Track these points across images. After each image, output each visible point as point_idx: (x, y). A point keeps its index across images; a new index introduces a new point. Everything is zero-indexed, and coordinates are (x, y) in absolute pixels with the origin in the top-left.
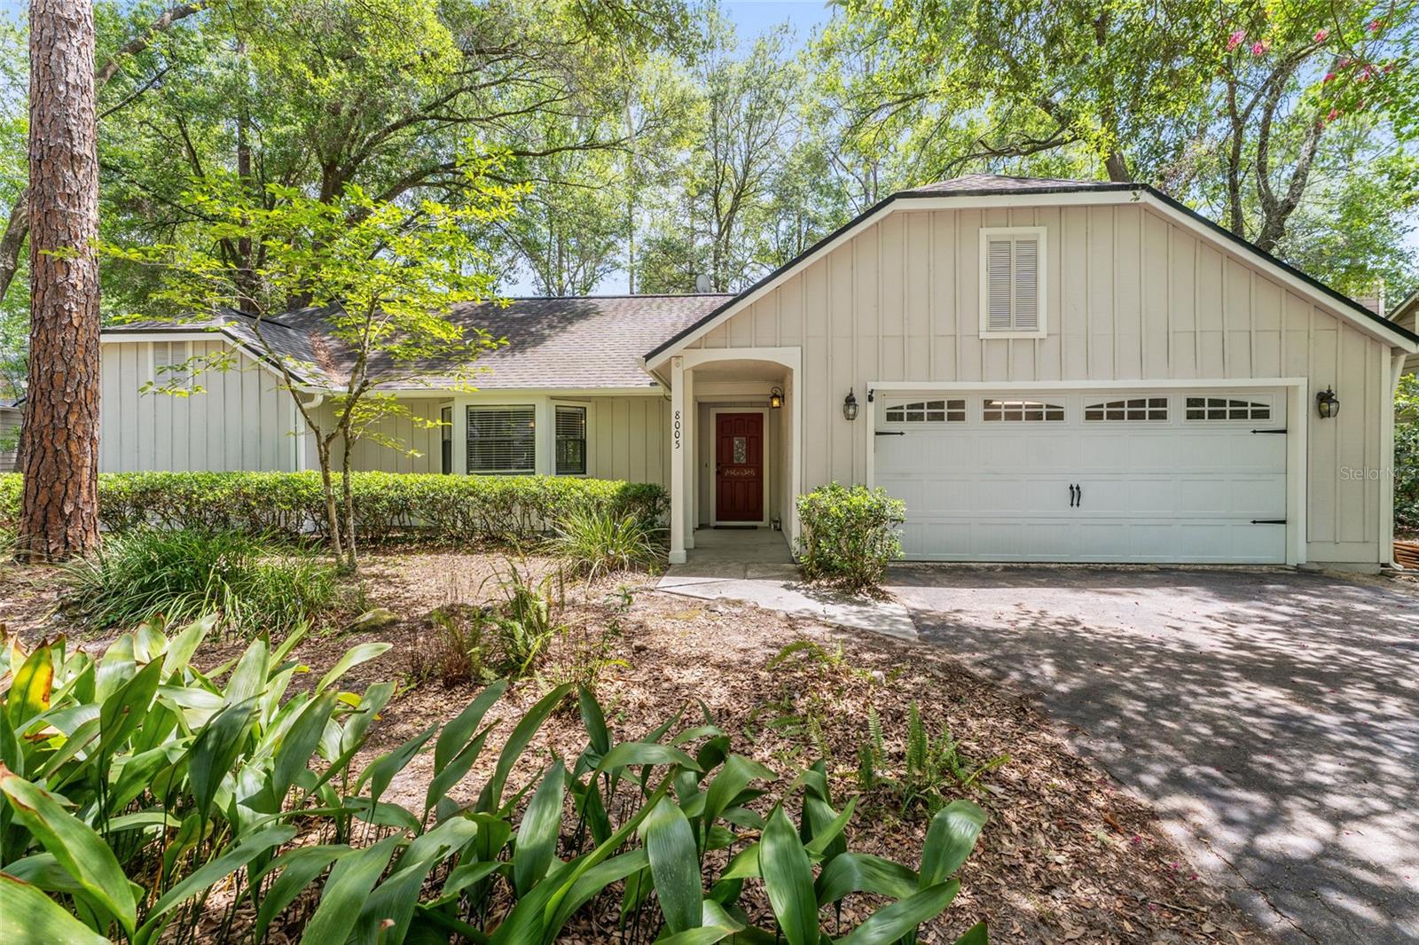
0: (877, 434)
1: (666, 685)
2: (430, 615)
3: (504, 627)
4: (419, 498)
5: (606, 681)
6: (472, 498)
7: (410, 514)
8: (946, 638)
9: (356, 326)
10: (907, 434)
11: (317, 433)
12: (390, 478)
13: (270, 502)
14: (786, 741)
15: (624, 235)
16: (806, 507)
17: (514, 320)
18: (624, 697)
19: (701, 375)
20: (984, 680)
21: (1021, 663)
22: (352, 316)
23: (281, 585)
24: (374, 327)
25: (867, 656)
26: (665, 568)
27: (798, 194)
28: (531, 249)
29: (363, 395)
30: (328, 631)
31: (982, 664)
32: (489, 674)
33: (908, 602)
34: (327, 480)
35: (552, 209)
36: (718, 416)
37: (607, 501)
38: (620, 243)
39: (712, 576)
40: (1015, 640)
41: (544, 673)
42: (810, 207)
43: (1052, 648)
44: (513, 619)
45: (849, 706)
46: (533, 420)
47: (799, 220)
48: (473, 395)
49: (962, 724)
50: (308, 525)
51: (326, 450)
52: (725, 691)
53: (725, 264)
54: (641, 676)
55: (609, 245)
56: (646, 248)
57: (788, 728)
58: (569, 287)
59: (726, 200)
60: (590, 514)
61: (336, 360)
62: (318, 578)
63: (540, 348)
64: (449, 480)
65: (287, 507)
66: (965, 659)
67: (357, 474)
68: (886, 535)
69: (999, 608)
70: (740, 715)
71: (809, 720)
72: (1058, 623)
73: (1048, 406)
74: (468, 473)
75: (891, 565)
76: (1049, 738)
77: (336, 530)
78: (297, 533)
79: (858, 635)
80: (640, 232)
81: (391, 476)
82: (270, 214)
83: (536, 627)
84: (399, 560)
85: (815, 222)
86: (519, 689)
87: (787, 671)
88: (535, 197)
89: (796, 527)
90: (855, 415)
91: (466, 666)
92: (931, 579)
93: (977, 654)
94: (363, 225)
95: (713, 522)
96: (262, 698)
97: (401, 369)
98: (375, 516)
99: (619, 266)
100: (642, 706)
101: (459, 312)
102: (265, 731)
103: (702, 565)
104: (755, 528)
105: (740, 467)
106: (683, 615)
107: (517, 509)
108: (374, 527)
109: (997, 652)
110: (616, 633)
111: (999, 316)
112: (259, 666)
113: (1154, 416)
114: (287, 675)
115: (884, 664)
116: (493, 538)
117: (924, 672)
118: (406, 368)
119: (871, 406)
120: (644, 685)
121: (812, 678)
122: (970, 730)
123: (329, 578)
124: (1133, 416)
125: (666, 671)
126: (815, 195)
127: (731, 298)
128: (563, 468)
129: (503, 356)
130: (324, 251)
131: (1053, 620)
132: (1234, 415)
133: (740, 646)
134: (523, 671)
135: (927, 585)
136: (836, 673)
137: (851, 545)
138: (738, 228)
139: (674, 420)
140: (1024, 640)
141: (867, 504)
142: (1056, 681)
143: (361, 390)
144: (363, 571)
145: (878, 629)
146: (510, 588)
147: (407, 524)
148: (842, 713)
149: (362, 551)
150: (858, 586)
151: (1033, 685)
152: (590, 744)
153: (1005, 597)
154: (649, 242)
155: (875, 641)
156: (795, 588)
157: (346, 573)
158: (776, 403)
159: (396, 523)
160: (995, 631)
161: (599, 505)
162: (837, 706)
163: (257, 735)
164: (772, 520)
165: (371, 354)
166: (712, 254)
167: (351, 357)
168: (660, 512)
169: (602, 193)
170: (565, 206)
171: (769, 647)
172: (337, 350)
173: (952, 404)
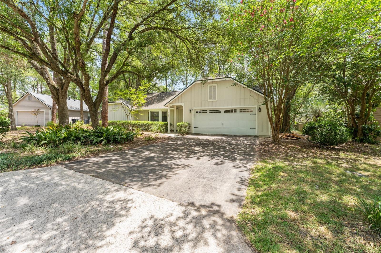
113: (234, 112)
124: (231, 112)
132: (247, 112)
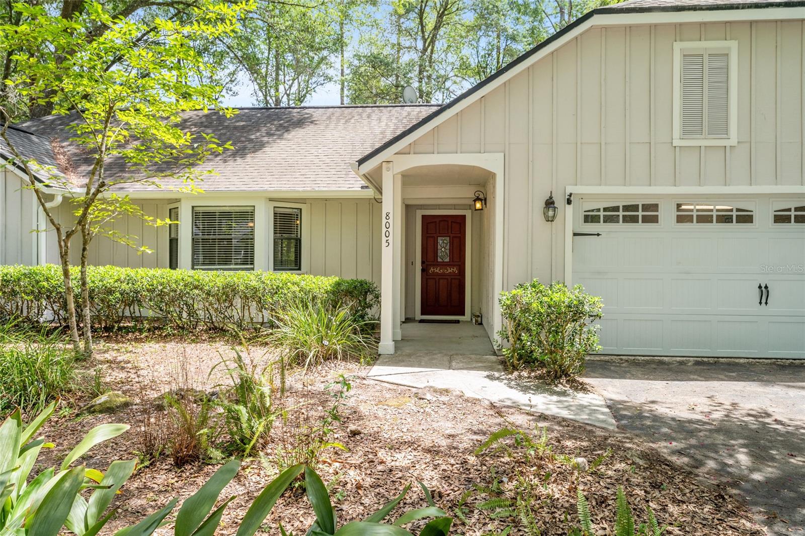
0: (575, 234)
1: (380, 468)
2: (161, 398)
3: (230, 411)
4: (148, 290)
5: (324, 462)
6: (196, 291)
7: (140, 305)
8: (643, 428)
9: (95, 132)
10: (603, 235)
11: (58, 229)
12: (123, 272)
13: (14, 293)
14: (496, 522)
15: (336, 50)
16: (508, 302)
17: (236, 128)
18: (342, 478)
19: (409, 179)
20: (682, 468)
21: (717, 452)
22: (90, 123)
23: (25, 369)
24: (110, 133)
25: (569, 443)
26: (375, 358)
27: (497, 12)
28: (251, 63)
29: (100, 196)
30: (66, 412)
31: (680, 453)
32: (216, 454)
33: (605, 394)
34: (66, 273)
35: (271, 26)
36: (424, 217)
37: (321, 295)
38: (332, 58)
39: (420, 366)
40: (710, 430)
41: (267, 454)
42: (509, 24)
43: (745, 439)
44: (237, 402)
45: (555, 490)
46: (253, 220)
47: (498, 36)
48: (200, 196)
49: (664, 509)
50: (48, 315)
51: (66, 246)
52: (436, 475)
53: (429, 77)
54: (356, 459)
55: (323, 59)
56: (356, 62)
57: (498, 510)
58: (285, 99)
59: (431, 20)
60: (306, 307)
61: (73, 164)
62: (57, 363)
63: (259, 154)
64: (176, 274)
65: (29, 298)
66: (663, 447)
67: (92, 268)
68: (585, 329)
69: (693, 400)
70: (452, 497)
71: (519, 503)
72: (749, 415)
73: (738, 210)
74: (193, 268)
75: (587, 358)
76: (748, 525)
77: (74, 319)
78: (37, 322)
79: (559, 423)
80: (349, 48)
81: (123, 270)
82: (19, 29)
83: (260, 412)
84: (130, 348)
85: (513, 38)
86: (243, 469)
87: (494, 456)
88: (255, 16)
89: (497, 321)
90: (554, 217)
91: (195, 447)
92: (626, 372)
93: (674, 444)
94: (102, 39)
95: (419, 317)
96: (14, 473)
97: (132, 172)
98: (109, 306)
99: (330, 79)
100: (359, 487)
101: (185, 121)
102: (15, 504)
103: (410, 355)
104: (458, 322)
105: (444, 265)
106: (393, 402)
107: (238, 302)
108: (107, 317)
109: (693, 441)
110: (336, 417)
111: (692, 125)
112: (12, 443)
114: (35, 451)
115: (585, 451)
116: (215, 328)
117: (624, 459)
118: (138, 171)
119: (569, 209)
120: (360, 467)
121: (519, 463)
122: (671, 515)
123: (68, 363)
125: (379, 454)
126: (514, 14)
127: (435, 109)
128: (280, 264)
129: (225, 161)
130: (65, 64)
131: (744, 412)
133: (448, 432)
134: (248, 451)
135: (622, 376)
136: (541, 459)
137: (551, 339)
138: (440, 45)
139: (384, 221)
140: (718, 430)
141: (567, 301)
142: (752, 470)
143: (98, 191)
144: (98, 357)
145: (578, 418)
146: (235, 375)
147: (137, 314)
148: (548, 496)
149: (96, 338)
150: (557, 377)
151: (729, 473)
152: (317, 522)
153: (698, 389)
154: (358, 57)
155: (575, 429)
156: (498, 378)
157: (82, 358)
158: (478, 205)
159: (127, 313)
160: (690, 422)
161: (314, 298)
162: (542, 490)
163: (9, 508)
164: (473, 315)
165: (107, 159)
166: (417, 68)
167: (88, 161)
168: (370, 306)
169: (316, 11)
170: (282, 23)
171: (475, 433)
172: (75, 154)
173: (646, 207)
